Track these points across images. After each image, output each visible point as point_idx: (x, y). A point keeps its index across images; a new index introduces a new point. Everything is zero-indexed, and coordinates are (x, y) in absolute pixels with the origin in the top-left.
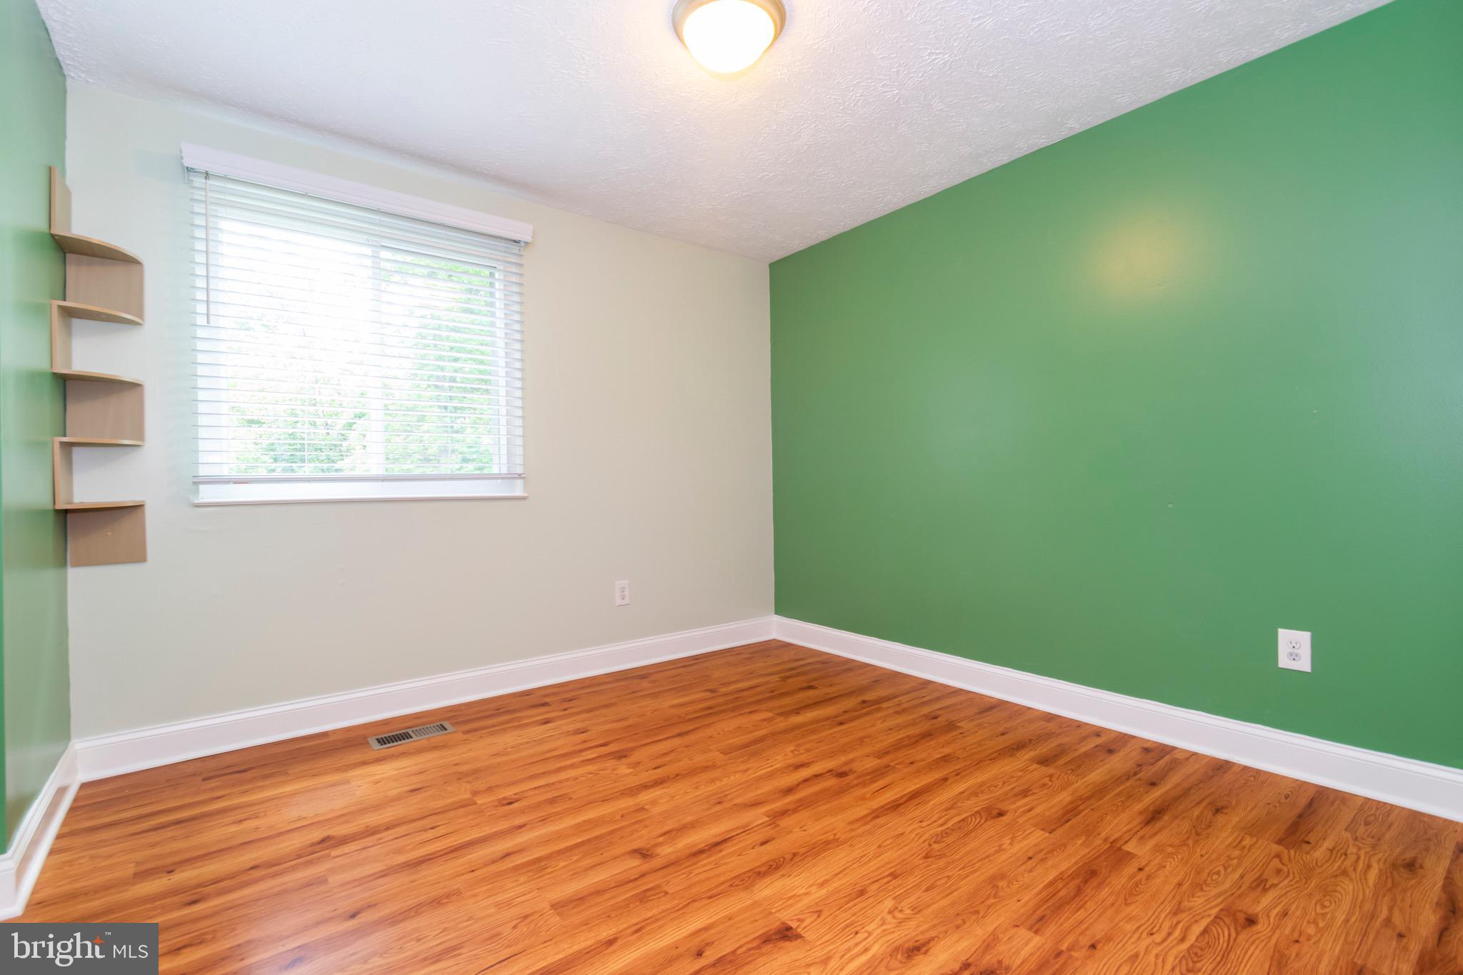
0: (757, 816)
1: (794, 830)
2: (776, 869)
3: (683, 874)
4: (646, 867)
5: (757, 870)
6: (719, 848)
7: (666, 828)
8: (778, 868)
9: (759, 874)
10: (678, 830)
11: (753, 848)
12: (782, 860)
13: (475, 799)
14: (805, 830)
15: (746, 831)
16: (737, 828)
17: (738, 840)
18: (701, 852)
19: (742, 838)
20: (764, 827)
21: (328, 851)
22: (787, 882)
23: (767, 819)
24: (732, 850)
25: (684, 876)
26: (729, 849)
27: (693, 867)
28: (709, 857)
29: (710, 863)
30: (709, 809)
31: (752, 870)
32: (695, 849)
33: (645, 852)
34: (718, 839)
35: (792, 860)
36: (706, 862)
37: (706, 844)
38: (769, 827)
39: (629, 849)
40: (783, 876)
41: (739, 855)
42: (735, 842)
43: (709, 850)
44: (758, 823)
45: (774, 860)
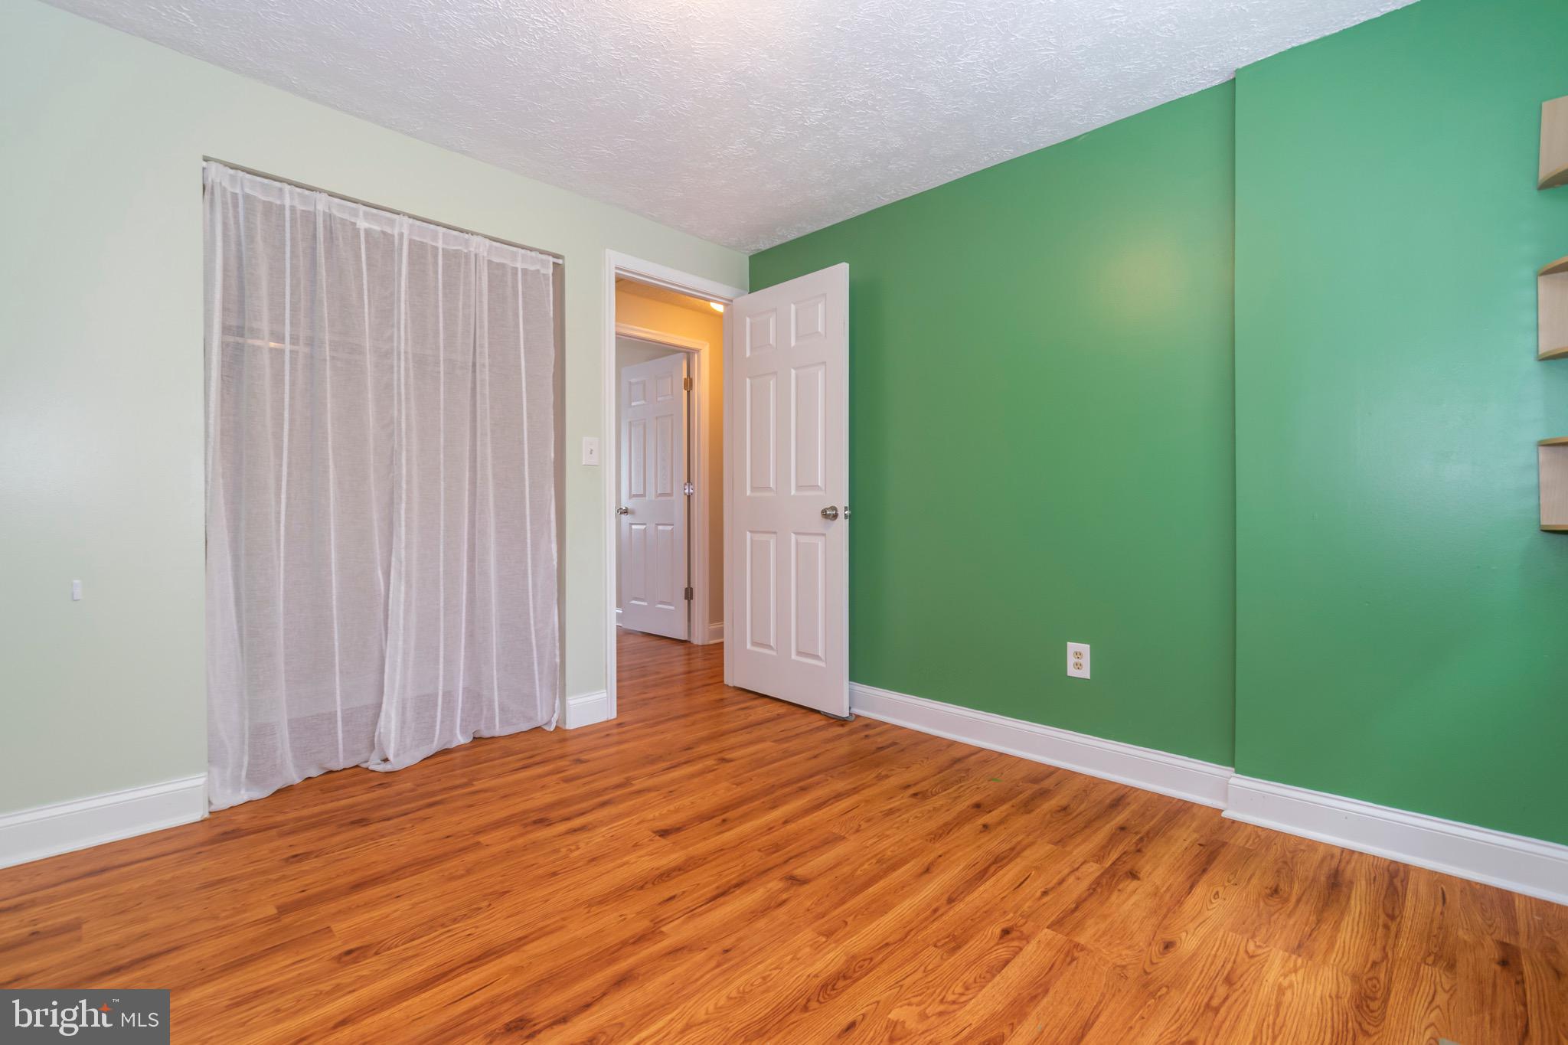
0: (676, 933)
1: (634, 915)
2: (664, 874)
3: (750, 865)
4: (787, 869)
5: (682, 872)
6: (720, 890)
7: (784, 909)
8: (662, 875)
9: (680, 869)
10: (768, 908)
11: (684, 892)
12: (656, 883)
13: (1060, 938)
14: (621, 916)
15: (691, 911)
16: (700, 915)
17: (702, 899)
18: (738, 885)
19: (696, 902)
20: (668, 918)
21: (1108, 863)
22: (655, 864)
23: (664, 929)
24: (705, 890)
25: (749, 863)
26: (709, 891)
27: (742, 871)
28: (728, 882)
29: (726, 876)
30: (740, 940)
31: (687, 872)
32: (745, 887)
33: (794, 882)
34: (722, 899)
35: (646, 883)
36: (732, 876)
37: (733, 894)
38: (663, 917)
39: (812, 884)
40: (658, 869)
41: (698, 884)
42: (703, 898)
43: (730, 888)
44: (676, 922)
45: (663, 881)
